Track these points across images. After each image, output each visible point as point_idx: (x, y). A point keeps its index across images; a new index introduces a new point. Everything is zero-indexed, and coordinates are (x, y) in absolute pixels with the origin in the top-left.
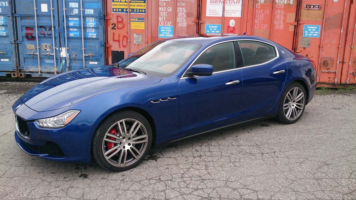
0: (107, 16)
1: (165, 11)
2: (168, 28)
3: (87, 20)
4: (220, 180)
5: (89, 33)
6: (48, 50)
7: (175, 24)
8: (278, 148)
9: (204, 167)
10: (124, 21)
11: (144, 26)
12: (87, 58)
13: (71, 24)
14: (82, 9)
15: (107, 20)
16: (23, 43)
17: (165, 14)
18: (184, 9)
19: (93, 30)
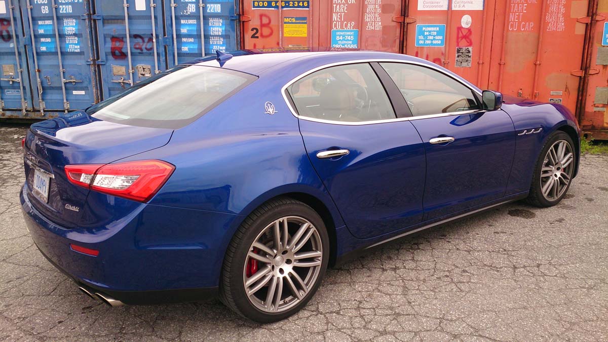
0: (243, 15)
1: (343, 4)
2: (349, 33)
3: (210, 24)
4: (428, 317)
5: (214, 45)
6: (146, 75)
7: (360, 25)
8: (547, 257)
9: (400, 290)
10: (273, 23)
11: (306, 32)
13: (184, 31)
14: (201, 5)
15: (243, 22)
16: (107, 64)
17: (344, 8)
19: (220, 41)
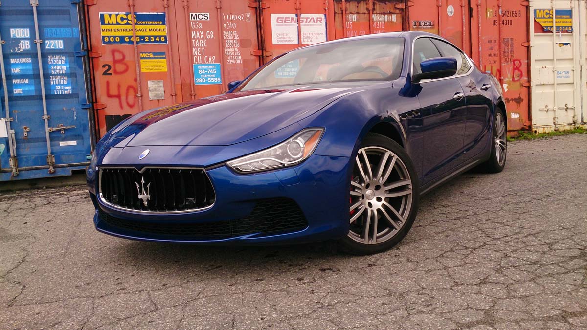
0: (92, 50)
1: (202, 39)
2: (211, 67)
3: (49, 62)
5: (57, 85)
7: (222, 59)
10: (127, 59)
11: (166, 67)
12: (54, 135)
13: (15, 70)
14: (38, 40)
15: (93, 58)
17: (203, 43)
18: (235, 33)
19: (63, 80)
